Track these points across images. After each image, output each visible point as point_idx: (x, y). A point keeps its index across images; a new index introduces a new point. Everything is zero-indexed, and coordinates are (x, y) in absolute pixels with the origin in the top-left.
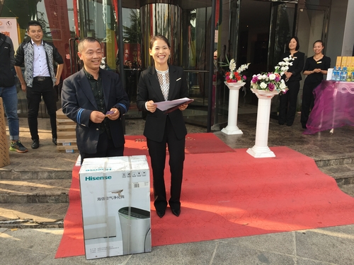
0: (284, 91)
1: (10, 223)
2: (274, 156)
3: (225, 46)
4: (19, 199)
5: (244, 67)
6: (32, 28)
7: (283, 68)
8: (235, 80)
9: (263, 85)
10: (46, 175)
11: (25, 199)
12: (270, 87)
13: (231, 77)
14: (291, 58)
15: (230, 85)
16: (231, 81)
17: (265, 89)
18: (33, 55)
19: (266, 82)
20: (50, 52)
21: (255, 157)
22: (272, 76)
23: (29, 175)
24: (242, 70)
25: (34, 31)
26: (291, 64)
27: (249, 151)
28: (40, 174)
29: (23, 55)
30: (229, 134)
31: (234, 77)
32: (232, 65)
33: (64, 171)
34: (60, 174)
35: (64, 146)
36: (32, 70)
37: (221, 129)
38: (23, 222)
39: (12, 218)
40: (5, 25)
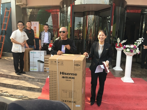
0: (138, 53)
1: (20, 97)
2: (133, 82)
3: (117, 32)
4: (26, 88)
5: (124, 41)
6: (45, 26)
7: (138, 43)
8: (120, 47)
9: (128, 50)
10: (37, 80)
11: (28, 89)
12: (131, 51)
13: (118, 45)
14: (142, 39)
15: (117, 49)
16: (118, 47)
17: (129, 52)
18: (44, 36)
19: (129, 49)
20: (50, 35)
21: (124, 82)
22: (132, 46)
23: (31, 79)
24: (123, 43)
25: (45, 27)
26: (143, 41)
27: (122, 79)
28: (35, 79)
29: (41, 36)
30: (116, 70)
31: (119, 46)
32: (119, 40)
33: (43, 79)
34: (42, 80)
35: (46, 69)
36: (43, 41)
37: (113, 67)
38: (24, 97)
39: (21, 95)
40: (35, 24)
